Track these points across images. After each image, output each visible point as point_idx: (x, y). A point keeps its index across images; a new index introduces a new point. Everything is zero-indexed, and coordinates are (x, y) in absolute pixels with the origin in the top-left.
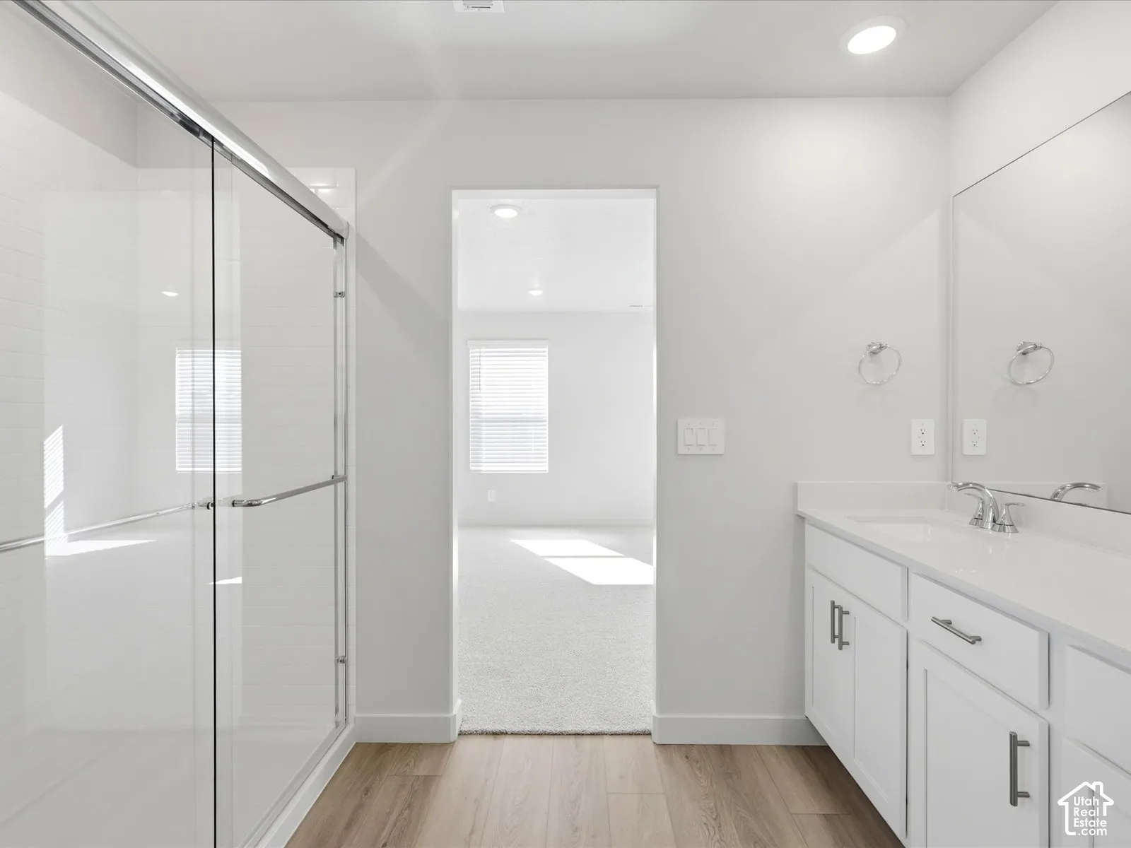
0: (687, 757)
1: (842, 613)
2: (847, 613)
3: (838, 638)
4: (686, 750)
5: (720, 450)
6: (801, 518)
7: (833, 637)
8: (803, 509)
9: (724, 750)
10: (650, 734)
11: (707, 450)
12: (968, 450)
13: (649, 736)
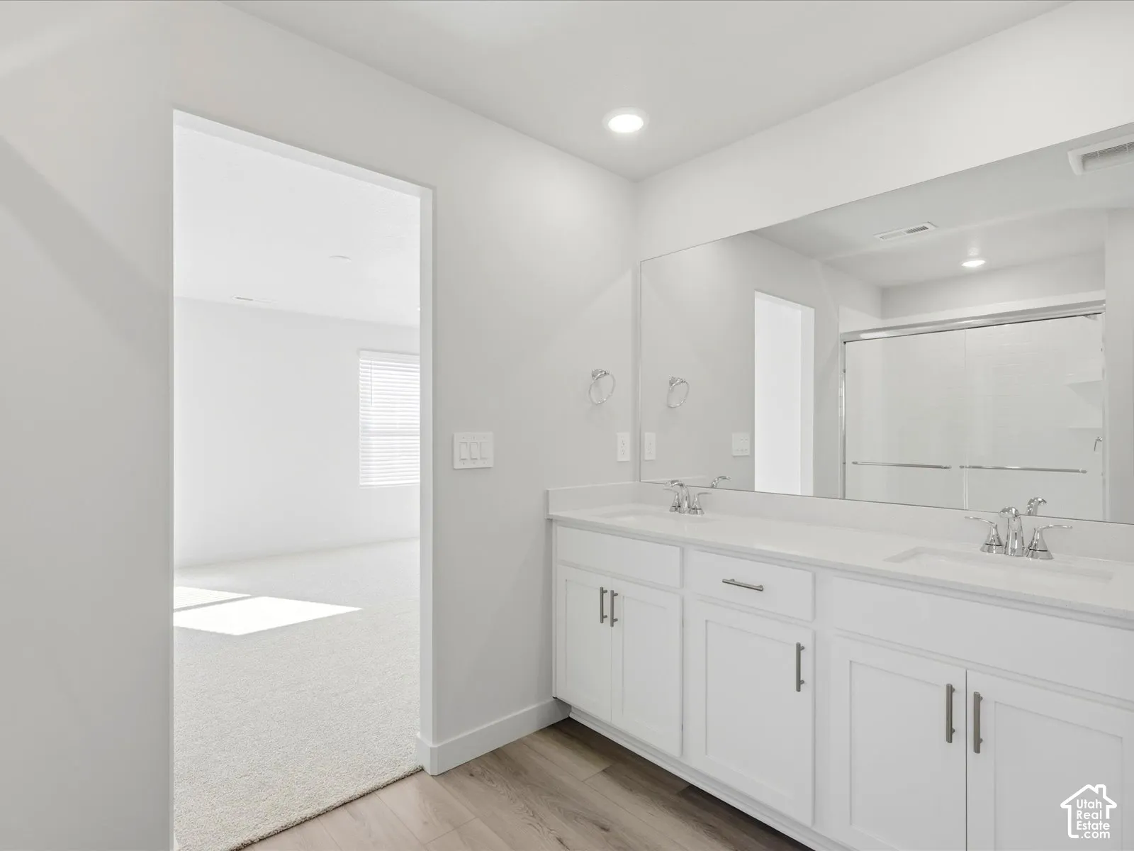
0: (472, 775)
1: (614, 595)
2: (617, 595)
3: (608, 616)
4: (467, 770)
5: (490, 464)
6: (550, 521)
7: (603, 617)
8: (553, 513)
9: (498, 755)
10: (422, 769)
11: (480, 464)
12: (647, 458)
13: (422, 772)
